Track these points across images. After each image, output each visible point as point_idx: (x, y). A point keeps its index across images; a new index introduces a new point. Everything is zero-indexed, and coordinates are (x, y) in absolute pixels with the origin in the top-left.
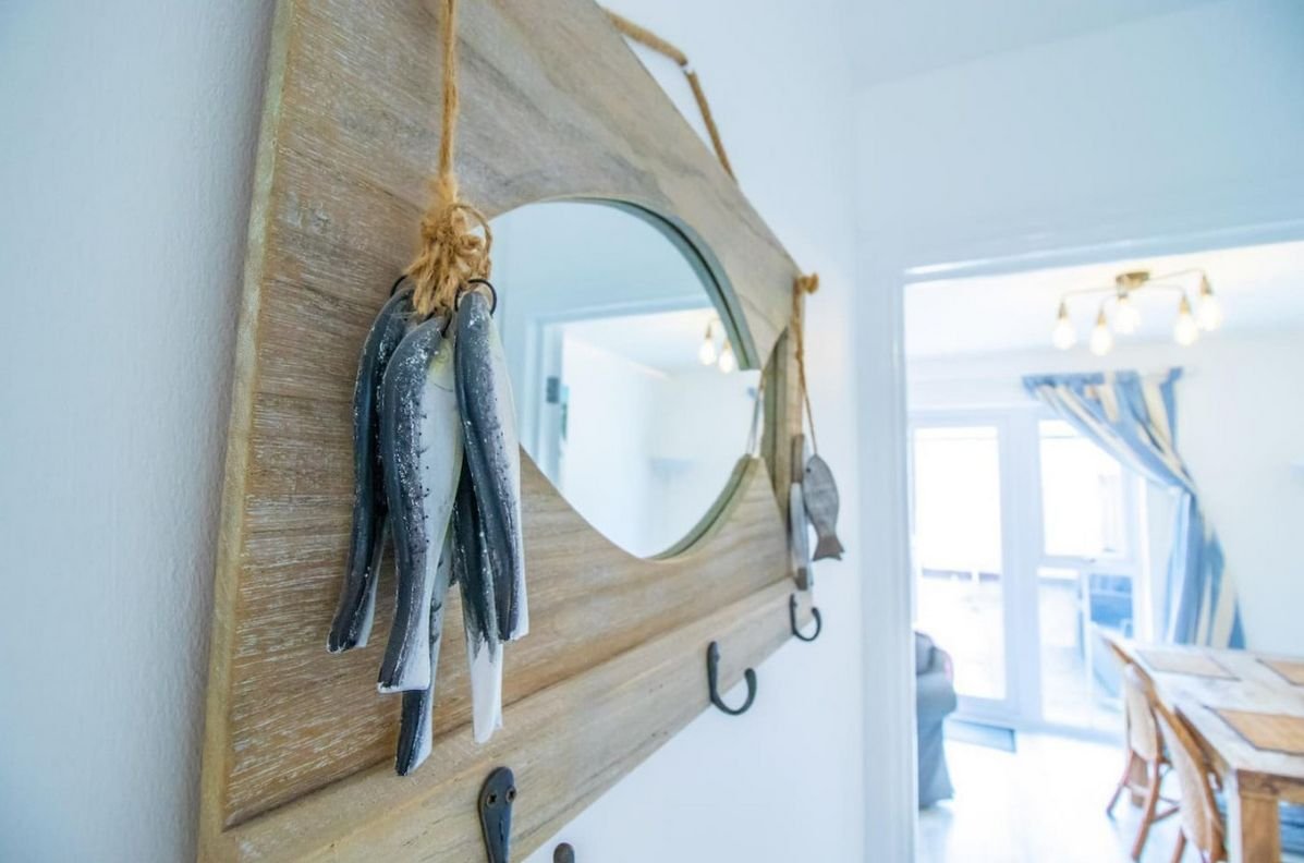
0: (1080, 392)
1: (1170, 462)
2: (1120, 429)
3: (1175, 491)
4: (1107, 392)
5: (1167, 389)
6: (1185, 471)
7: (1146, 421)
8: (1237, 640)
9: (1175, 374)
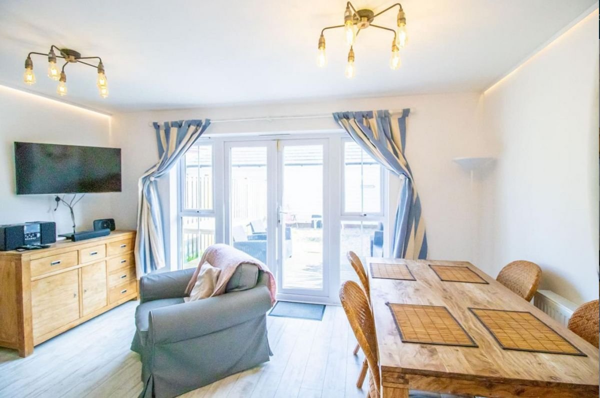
0: (361, 122)
1: (401, 162)
2: (378, 144)
3: (402, 177)
4: (373, 122)
5: (402, 121)
6: (407, 166)
7: (391, 139)
8: (423, 254)
9: (406, 113)
